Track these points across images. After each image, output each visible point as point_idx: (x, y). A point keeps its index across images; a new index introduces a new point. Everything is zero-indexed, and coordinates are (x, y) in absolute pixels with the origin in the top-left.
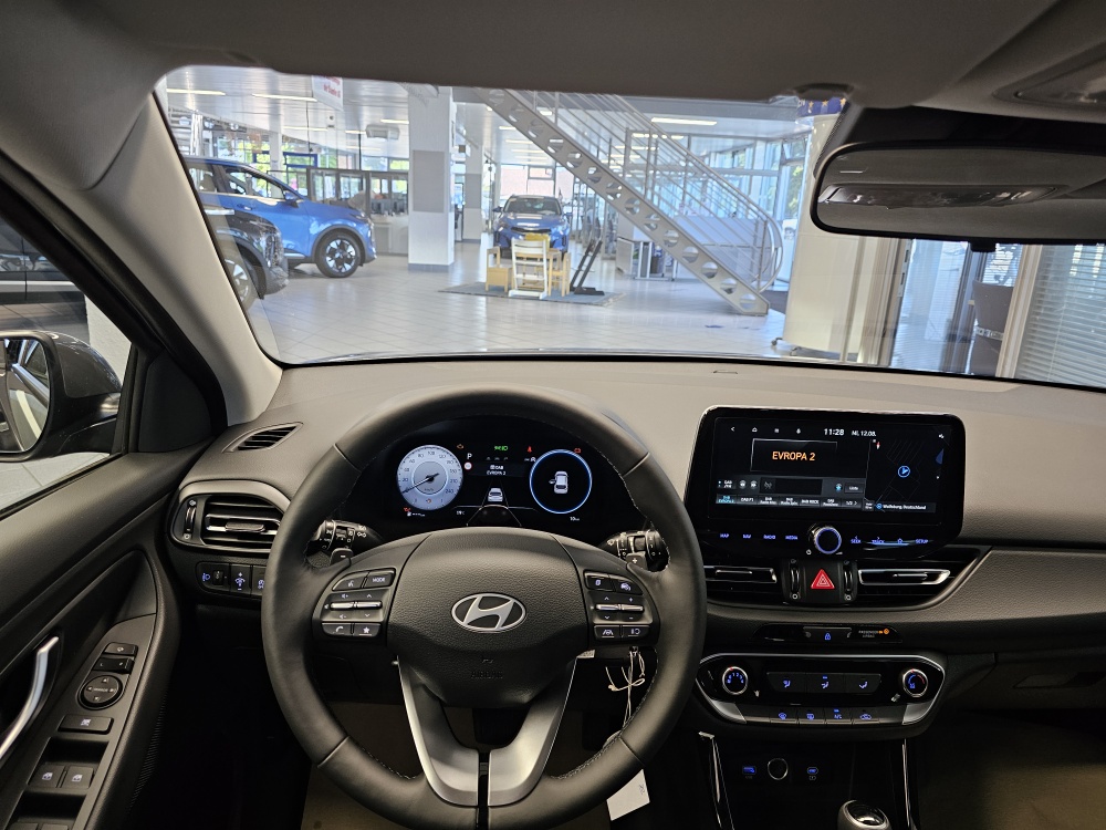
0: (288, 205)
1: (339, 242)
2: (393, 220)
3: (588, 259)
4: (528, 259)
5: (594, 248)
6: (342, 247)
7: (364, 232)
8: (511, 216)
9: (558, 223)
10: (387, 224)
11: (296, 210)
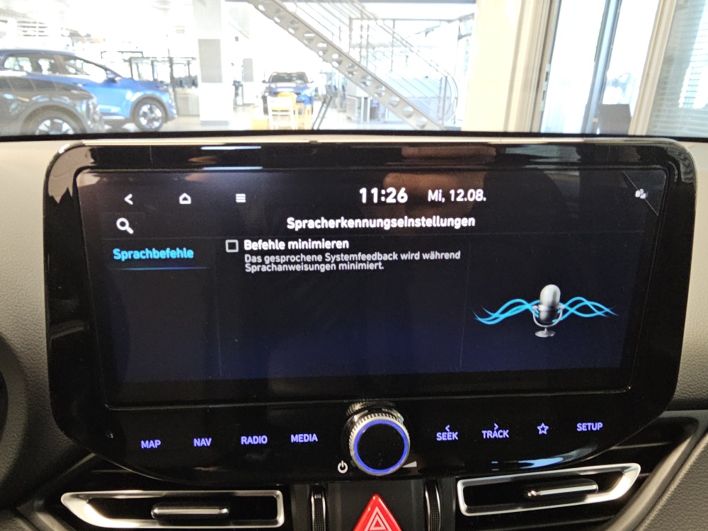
0: (110, 82)
1: (149, 106)
2: (191, 91)
3: (324, 109)
4: (282, 111)
5: (327, 101)
6: (151, 110)
7: (166, 99)
8: (273, 85)
9: (306, 88)
10: (186, 94)
11: (114, 84)
